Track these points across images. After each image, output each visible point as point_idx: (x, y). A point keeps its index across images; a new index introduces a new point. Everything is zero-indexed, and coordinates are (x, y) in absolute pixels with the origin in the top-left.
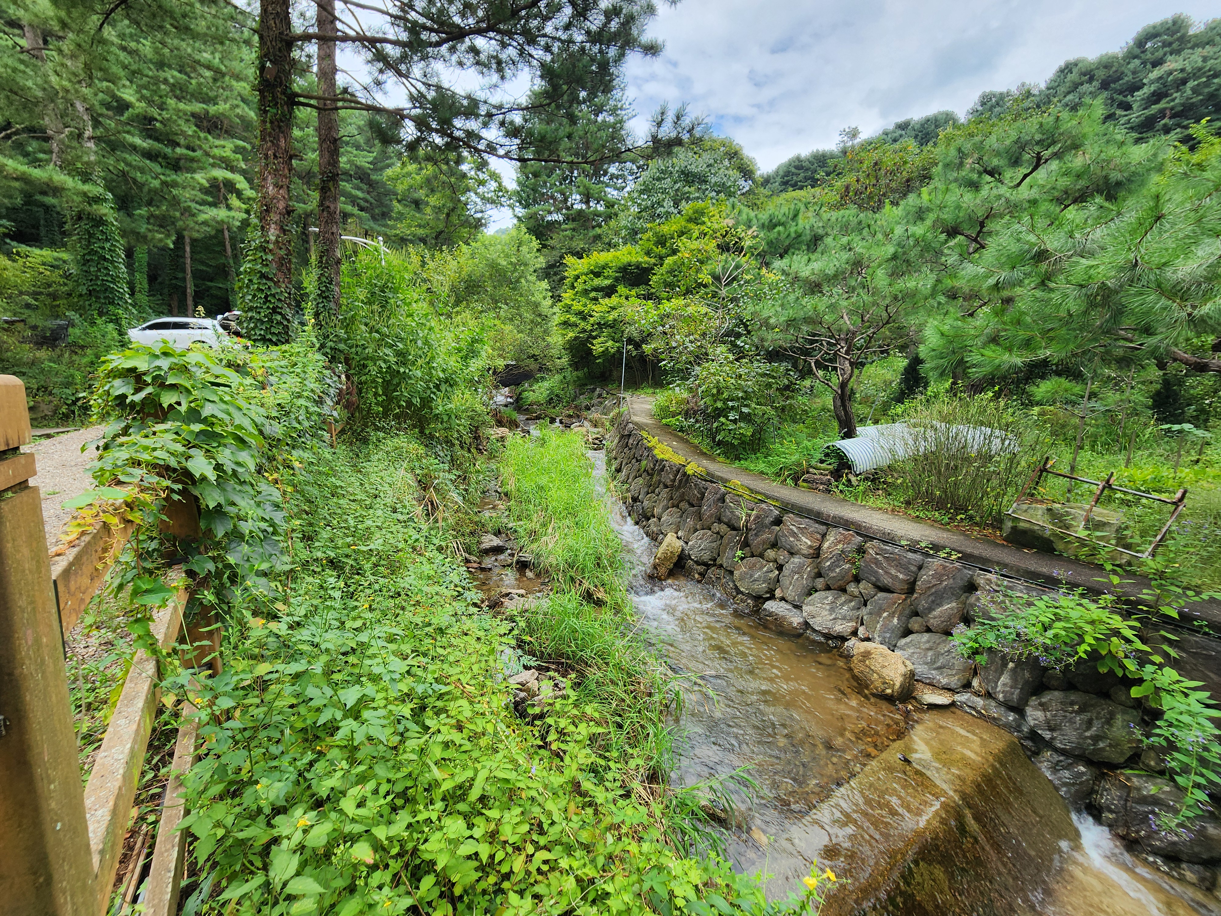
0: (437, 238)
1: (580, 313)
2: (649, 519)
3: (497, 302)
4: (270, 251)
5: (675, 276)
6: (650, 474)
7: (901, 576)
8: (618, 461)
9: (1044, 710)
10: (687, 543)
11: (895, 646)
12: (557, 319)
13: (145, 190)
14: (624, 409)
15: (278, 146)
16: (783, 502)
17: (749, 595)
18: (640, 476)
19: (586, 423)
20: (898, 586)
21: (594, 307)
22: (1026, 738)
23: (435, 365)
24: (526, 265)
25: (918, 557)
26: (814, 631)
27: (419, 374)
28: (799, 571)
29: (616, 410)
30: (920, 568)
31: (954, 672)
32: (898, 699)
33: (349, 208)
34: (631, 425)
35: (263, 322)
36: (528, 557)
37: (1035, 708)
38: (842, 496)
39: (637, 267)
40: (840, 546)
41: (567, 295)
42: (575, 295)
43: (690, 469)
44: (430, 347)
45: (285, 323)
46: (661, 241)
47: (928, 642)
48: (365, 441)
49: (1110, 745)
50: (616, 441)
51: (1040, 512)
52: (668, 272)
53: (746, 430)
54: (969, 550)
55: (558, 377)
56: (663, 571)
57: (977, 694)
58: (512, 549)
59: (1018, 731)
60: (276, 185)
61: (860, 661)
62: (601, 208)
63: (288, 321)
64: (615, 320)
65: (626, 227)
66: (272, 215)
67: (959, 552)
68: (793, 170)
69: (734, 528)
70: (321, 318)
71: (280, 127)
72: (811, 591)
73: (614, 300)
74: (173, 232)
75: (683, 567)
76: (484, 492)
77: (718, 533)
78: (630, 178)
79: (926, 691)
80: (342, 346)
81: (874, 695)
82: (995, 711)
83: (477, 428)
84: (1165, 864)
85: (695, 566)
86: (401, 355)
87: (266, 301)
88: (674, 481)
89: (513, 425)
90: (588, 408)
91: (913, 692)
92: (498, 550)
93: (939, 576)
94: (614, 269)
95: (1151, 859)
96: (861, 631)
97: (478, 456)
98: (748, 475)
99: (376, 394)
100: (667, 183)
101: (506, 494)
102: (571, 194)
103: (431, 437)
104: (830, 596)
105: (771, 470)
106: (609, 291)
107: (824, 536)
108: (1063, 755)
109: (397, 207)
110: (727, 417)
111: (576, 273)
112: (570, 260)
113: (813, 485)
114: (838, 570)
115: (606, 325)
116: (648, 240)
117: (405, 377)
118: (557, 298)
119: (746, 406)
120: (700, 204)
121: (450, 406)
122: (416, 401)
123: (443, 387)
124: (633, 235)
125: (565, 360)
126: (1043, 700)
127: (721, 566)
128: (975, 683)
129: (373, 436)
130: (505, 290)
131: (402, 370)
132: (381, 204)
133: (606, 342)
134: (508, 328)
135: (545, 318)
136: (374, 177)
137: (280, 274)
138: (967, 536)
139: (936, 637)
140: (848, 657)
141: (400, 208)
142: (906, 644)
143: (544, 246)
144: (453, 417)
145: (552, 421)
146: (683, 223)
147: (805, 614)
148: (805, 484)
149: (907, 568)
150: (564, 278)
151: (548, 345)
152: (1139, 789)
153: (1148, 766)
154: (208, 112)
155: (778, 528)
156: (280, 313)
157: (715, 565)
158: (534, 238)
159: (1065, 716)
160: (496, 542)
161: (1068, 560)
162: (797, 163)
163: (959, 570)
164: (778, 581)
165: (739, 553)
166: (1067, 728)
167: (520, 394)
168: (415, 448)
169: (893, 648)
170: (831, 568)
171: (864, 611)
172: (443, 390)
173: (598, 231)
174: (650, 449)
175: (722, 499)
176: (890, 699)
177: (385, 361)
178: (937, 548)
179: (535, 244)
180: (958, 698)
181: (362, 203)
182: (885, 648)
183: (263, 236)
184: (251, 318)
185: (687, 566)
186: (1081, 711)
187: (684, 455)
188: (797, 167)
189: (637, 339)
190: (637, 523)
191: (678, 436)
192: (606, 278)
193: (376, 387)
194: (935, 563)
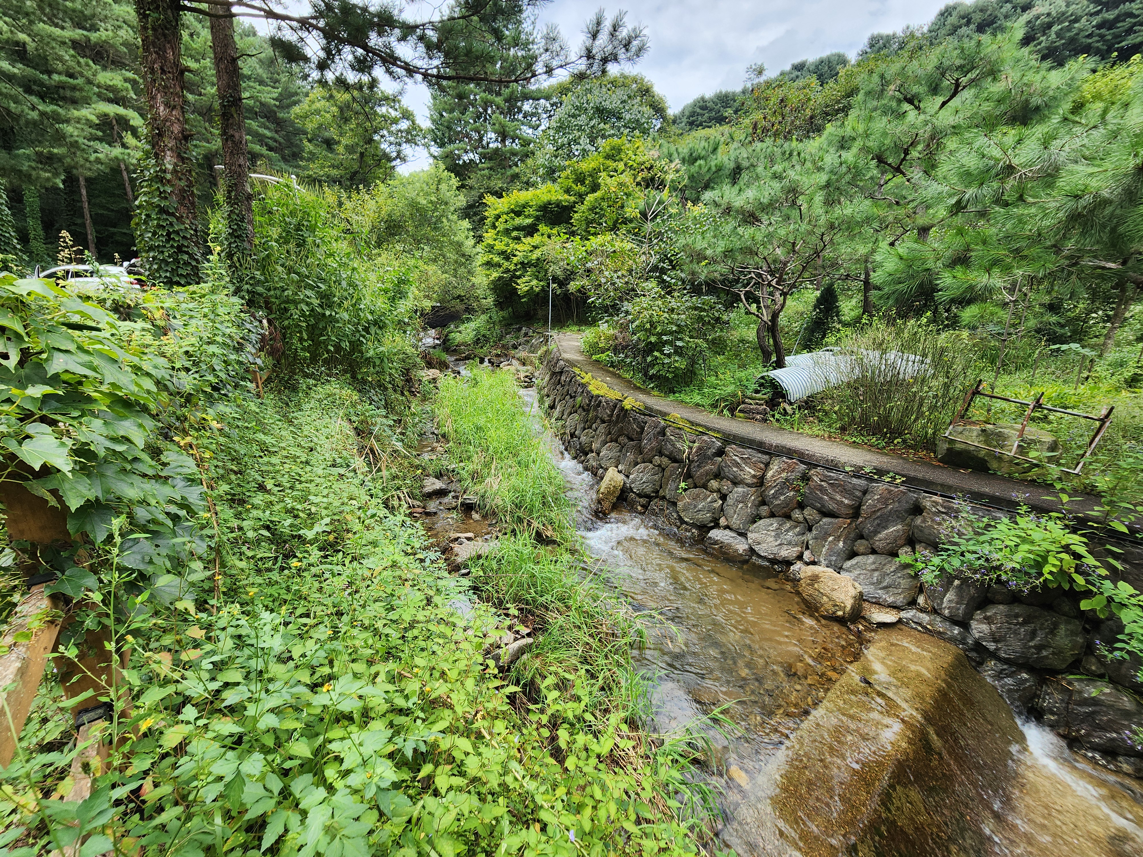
0: (351, 179)
1: (502, 253)
2: (587, 454)
3: (419, 242)
4: (169, 181)
5: (596, 213)
6: (586, 409)
7: (846, 502)
8: (552, 398)
9: (989, 623)
10: (628, 477)
11: (841, 568)
12: (481, 259)
13: (22, 121)
14: (552, 346)
15: (165, 59)
16: (724, 434)
17: (693, 525)
18: (576, 412)
19: (514, 362)
20: (844, 511)
21: (517, 247)
22: (971, 650)
23: (362, 306)
24: (446, 204)
25: (862, 482)
26: (759, 556)
27: (346, 316)
28: (743, 500)
29: (545, 348)
30: (865, 492)
31: (900, 591)
32: (849, 620)
33: (257, 148)
34: (562, 362)
35: (167, 263)
36: (471, 498)
37: (980, 621)
38: (778, 425)
39: (558, 206)
40: (784, 475)
41: (489, 236)
42: (497, 234)
43: (628, 404)
44: (355, 286)
45: (194, 263)
46: (580, 179)
47: (874, 563)
48: (294, 389)
49: (1053, 653)
50: (547, 378)
51: (975, 434)
52: (590, 209)
53: (681, 363)
54: (912, 474)
55: (484, 317)
56: (607, 505)
57: (922, 610)
58: (455, 491)
59: (963, 644)
60: (167, 105)
61: (809, 585)
62: (516, 146)
63: (197, 261)
64: (538, 259)
65: (543, 166)
66: (166, 140)
67: (903, 476)
68: (698, 110)
69: (674, 460)
70: (235, 259)
71: (165, 35)
72: (755, 519)
73: (536, 239)
74: (61, 170)
75: (625, 500)
76: (420, 435)
77: (659, 466)
78: (545, 116)
79: (873, 610)
80: (260, 289)
81: (824, 617)
82: (940, 626)
83: (408, 370)
84: (1103, 758)
85: (637, 499)
86: (326, 299)
87: (169, 239)
88: (611, 416)
89: (443, 366)
90: (515, 347)
91: (861, 612)
92: (441, 493)
93: (884, 501)
94: (534, 208)
95: (1090, 755)
96: (807, 556)
97: (411, 398)
98: (686, 407)
99: (301, 340)
100: (583, 119)
101: (444, 436)
102: (486, 132)
103: (364, 382)
104: (774, 523)
105: (706, 402)
106: (531, 230)
107: (767, 465)
108: (1006, 663)
109: (309, 146)
110: (662, 352)
111: (497, 212)
112: (489, 199)
113: (749, 415)
114: (782, 498)
115: (530, 264)
116: (567, 178)
117: (332, 320)
118: (479, 239)
119: (681, 339)
120: (616, 141)
121: (382, 349)
122: (346, 345)
123: (373, 329)
124: (551, 174)
125: (490, 301)
126: (988, 614)
127: (663, 498)
128: (921, 600)
129: (303, 383)
130: (427, 229)
131: (328, 313)
132: (291, 144)
133: (531, 281)
134: (432, 269)
135: (469, 258)
136: (281, 115)
137: (182, 210)
138: (904, 459)
139: (881, 559)
140: (796, 581)
141: (311, 148)
142: (852, 566)
143: (463, 186)
144: (386, 360)
145: (482, 361)
146: (601, 160)
147: (750, 541)
148: (741, 415)
149: (852, 494)
150: (486, 218)
151: (473, 285)
152: (1080, 692)
153: (1088, 670)
154: (89, 40)
155: (720, 459)
156: (187, 253)
157: (656, 497)
158: (453, 175)
159: (1010, 628)
160: (439, 485)
161: (1002, 478)
162: (701, 103)
163: (904, 493)
164: (722, 510)
165: (683, 485)
166: (1011, 639)
167: (447, 336)
168: (350, 394)
169: (839, 570)
170: (775, 496)
171: (809, 536)
172: (373, 332)
173: (516, 170)
174: (584, 386)
175: (663, 433)
176: (841, 621)
177: (308, 304)
178: (881, 472)
179: (455, 182)
180: (903, 614)
181: (271, 142)
182: (832, 570)
183: (157, 164)
184: (154, 258)
185: (629, 499)
186: (1024, 623)
187: (620, 391)
188: (703, 108)
189: (561, 278)
190: (575, 458)
191: (610, 372)
192: (528, 216)
193: (300, 332)
194: (880, 488)
